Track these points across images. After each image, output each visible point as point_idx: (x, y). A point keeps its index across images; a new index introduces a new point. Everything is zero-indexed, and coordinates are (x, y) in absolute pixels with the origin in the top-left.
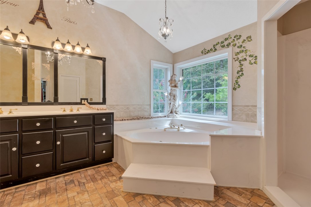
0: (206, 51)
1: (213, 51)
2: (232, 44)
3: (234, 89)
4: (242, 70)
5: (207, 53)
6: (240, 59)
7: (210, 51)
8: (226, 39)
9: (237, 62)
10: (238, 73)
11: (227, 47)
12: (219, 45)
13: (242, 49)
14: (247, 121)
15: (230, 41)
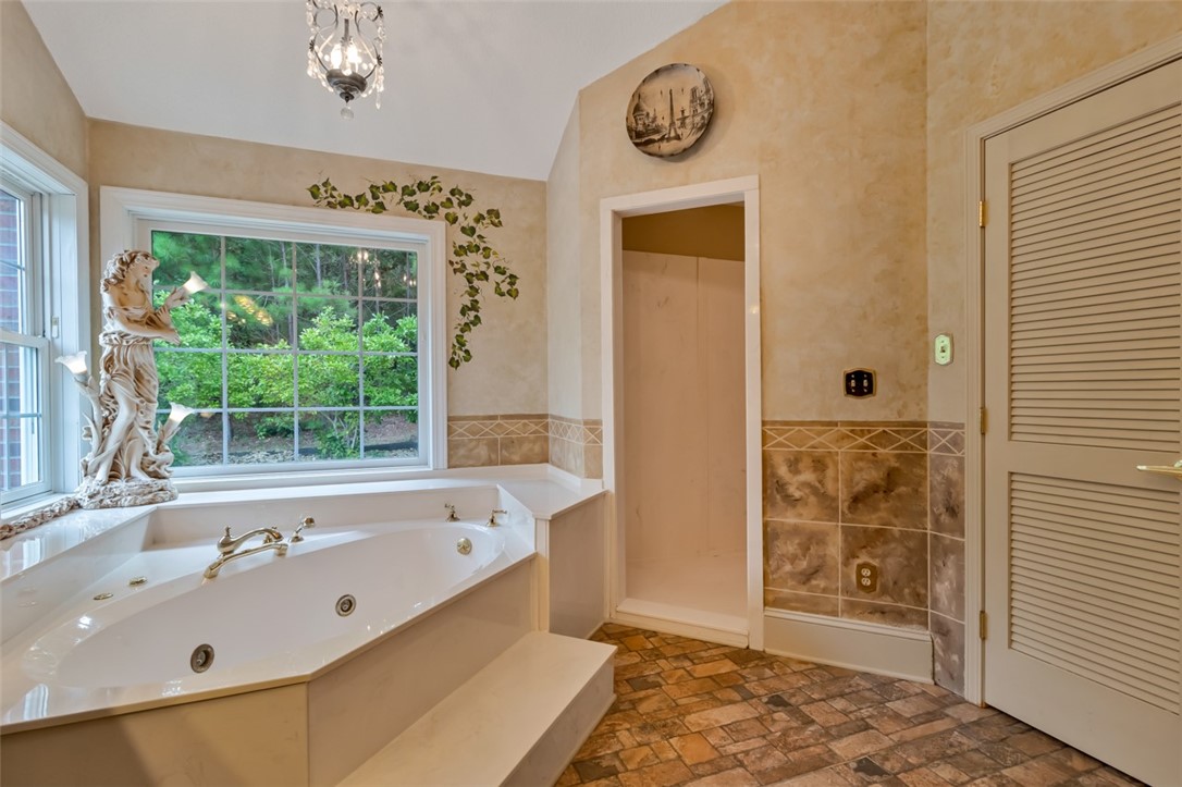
0: (335, 193)
1: (368, 207)
2: (443, 211)
3: (453, 363)
4: (474, 306)
5: (343, 205)
6: (470, 269)
7: (356, 204)
8: (424, 187)
9: (461, 277)
10: (463, 312)
11: (425, 213)
12: (397, 196)
13: (475, 240)
14: (490, 463)
15: (438, 198)
